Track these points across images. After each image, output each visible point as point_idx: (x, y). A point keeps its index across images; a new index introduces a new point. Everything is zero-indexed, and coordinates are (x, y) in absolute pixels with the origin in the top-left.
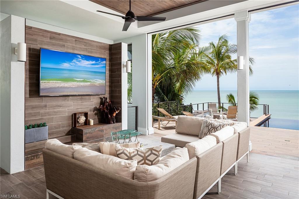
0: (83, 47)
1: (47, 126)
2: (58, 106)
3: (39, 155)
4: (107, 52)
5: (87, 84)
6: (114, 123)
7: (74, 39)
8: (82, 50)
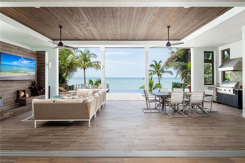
0: (22, 52)
1: (2, 98)
2: (8, 87)
3: (3, 114)
4: (35, 56)
5: (26, 74)
6: (41, 95)
7: (17, 48)
8: (21, 54)
